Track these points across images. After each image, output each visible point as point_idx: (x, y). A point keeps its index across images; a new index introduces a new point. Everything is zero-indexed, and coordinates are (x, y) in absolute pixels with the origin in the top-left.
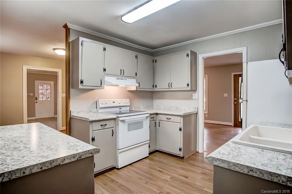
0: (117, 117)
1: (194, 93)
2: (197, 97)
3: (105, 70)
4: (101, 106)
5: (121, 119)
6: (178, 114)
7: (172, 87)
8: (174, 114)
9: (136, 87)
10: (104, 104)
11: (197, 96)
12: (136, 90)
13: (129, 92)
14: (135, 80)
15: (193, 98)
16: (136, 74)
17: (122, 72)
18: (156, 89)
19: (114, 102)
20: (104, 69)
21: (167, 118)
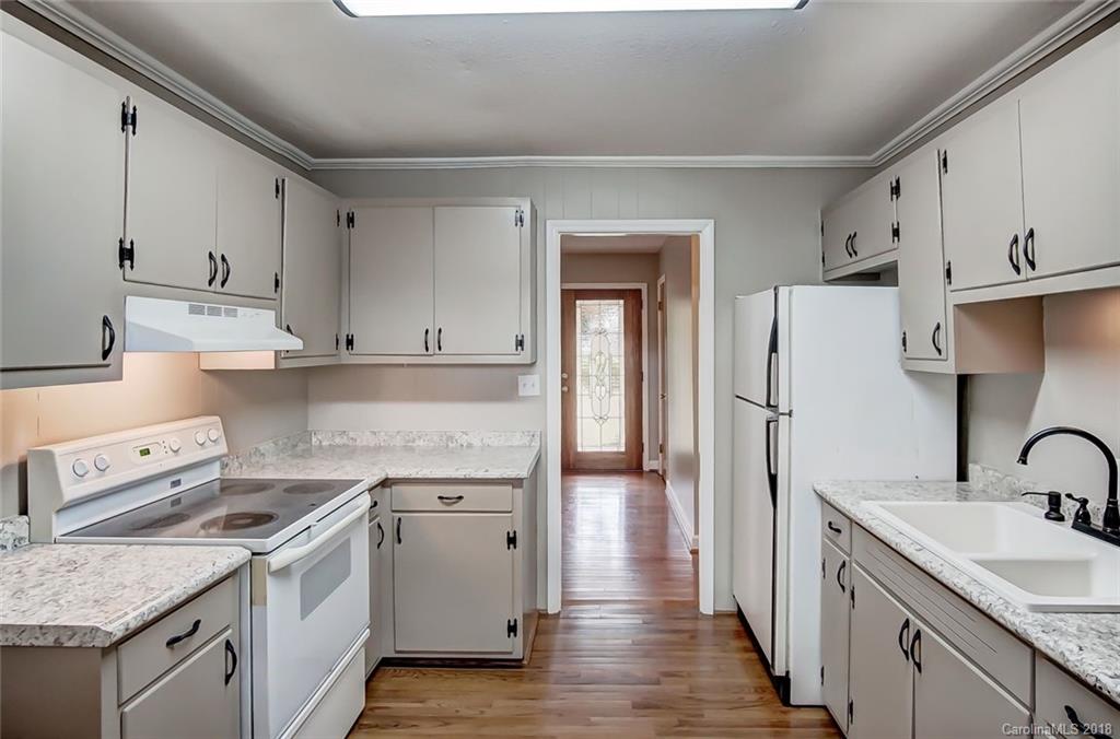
0: (253, 554)
1: (524, 374)
2: (536, 392)
3: (126, 254)
4: (71, 491)
5: (276, 561)
6: (505, 476)
7: (440, 348)
8: (480, 474)
9: (276, 352)
10: (93, 472)
11: (538, 386)
12: (273, 367)
13: (211, 380)
14: (273, 312)
15: (521, 394)
16: (277, 283)
17: (219, 271)
18: (346, 357)
19: (146, 452)
20: (122, 250)
21: (440, 498)
